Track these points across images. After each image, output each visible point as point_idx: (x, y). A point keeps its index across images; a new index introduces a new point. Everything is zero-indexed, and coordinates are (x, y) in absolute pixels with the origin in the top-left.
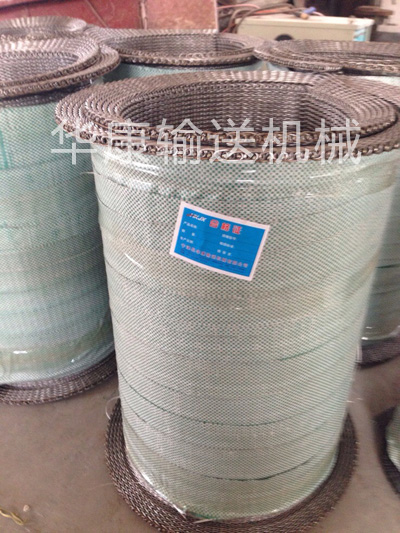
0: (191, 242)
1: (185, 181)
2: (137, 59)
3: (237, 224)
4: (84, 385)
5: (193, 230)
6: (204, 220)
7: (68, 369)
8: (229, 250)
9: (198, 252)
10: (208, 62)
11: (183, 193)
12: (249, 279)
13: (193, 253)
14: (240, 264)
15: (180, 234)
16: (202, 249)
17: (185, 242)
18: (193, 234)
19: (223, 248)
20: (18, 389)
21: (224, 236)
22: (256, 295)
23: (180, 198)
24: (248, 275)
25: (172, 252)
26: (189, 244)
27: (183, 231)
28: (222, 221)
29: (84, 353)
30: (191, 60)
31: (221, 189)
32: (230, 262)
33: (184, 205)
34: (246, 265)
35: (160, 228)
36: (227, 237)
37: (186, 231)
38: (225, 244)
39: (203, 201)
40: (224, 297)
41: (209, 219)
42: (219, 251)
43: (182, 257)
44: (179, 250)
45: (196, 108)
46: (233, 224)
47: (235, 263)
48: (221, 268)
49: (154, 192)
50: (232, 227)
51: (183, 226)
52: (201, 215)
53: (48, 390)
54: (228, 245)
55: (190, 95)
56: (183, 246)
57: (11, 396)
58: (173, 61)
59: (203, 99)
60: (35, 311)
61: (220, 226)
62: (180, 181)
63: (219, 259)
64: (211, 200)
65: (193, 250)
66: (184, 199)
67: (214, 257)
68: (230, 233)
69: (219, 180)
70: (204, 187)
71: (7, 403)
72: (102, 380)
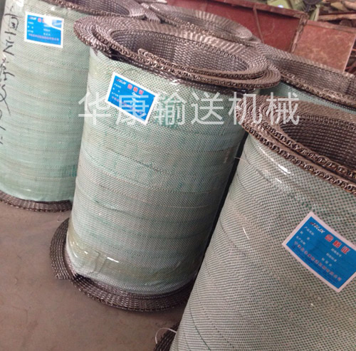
0: (304, 243)
1: (321, 199)
2: (291, 81)
3: (347, 246)
4: (146, 307)
5: (310, 236)
6: (322, 232)
7: (139, 289)
8: (331, 261)
9: (306, 253)
10: (345, 102)
11: (315, 206)
12: (338, 290)
13: (301, 252)
14: (336, 277)
15: (298, 234)
16: (310, 252)
17: (299, 241)
18: (308, 239)
19: (327, 258)
20: (97, 287)
21: (333, 250)
22: (337, 305)
23: (310, 208)
24: (338, 288)
25: (284, 244)
26: (302, 244)
27: (302, 233)
28: (336, 238)
29: (156, 282)
30: (333, 96)
31: (347, 215)
32: (328, 271)
33: (311, 214)
34: (340, 279)
35: (283, 222)
36: (335, 252)
37: (303, 234)
38: (330, 256)
39: (329, 218)
40: (311, 295)
41: (327, 233)
42: (323, 259)
43: (290, 250)
44: (291, 245)
45: (328, 137)
46: (344, 244)
47: (332, 274)
48: (319, 272)
49: (292, 196)
50: (342, 247)
51: (302, 229)
52: (322, 227)
53: (118, 298)
54: (333, 258)
55: (328, 126)
56: (296, 243)
57: (91, 290)
58: (318, 93)
59: (336, 132)
60: (139, 235)
61: (333, 242)
62: (317, 196)
63: (320, 265)
64: (335, 220)
65: (303, 250)
66: (314, 211)
67: (317, 262)
68: (339, 250)
69: (348, 209)
70: (334, 208)
71: (86, 293)
72: (160, 309)
